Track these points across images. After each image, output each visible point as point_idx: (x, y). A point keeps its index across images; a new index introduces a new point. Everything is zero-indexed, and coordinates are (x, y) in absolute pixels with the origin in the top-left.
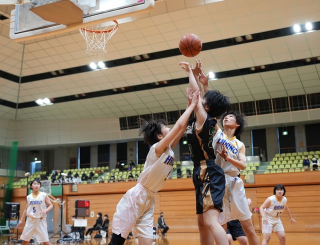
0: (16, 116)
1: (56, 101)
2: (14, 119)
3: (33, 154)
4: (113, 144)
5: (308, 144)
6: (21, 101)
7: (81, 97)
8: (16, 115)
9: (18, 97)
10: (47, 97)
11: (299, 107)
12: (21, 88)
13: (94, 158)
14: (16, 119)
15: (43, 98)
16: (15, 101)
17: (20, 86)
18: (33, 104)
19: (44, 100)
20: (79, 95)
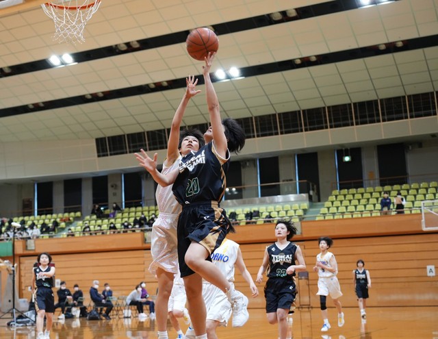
4: (87, 179)
5: (382, 174)
7: (37, 108)
11: (368, 119)
13: (59, 199)
20: (33, 104)
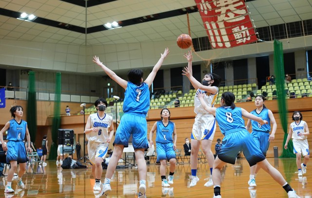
0: (86, 42)
1: (124, 23)
2: (85, 44)
3: (106, 80)
6: (89, 26)
7: (149, 19)
8: (86, 40)
9: (86, 21)
10: (115, 21)
12: (88, 13)
14: (86, 45)
15: (111, 22)
16: (83, 26)
17: (86, 10)
18: (101, 28)
19: (112, 23)
20: (146, 16)
